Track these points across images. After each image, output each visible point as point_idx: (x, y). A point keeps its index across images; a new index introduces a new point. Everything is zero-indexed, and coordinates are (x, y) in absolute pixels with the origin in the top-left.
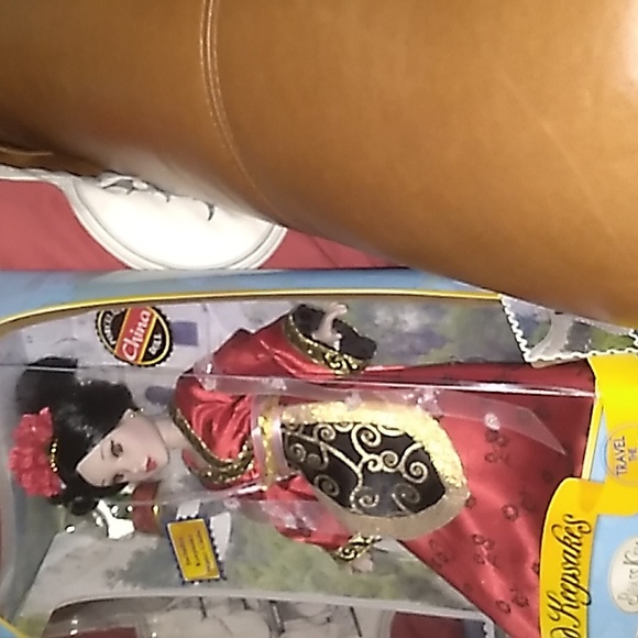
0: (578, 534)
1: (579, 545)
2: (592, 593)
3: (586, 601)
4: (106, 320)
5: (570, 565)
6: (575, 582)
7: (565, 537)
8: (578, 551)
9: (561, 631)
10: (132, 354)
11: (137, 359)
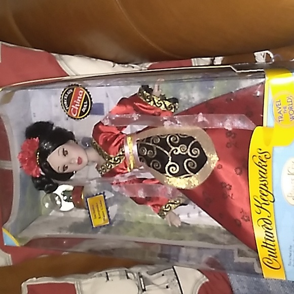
0: (265, 160)
1: (266, 166)
2: (275, 195)
3: (272, 201)
4: (65, 97)
5: (263, 179)
6: (266, 189)
7: (259, 162)
8: (266, 170)
9: (262, 220)
10: (75, 114)
11: (77, 116)
